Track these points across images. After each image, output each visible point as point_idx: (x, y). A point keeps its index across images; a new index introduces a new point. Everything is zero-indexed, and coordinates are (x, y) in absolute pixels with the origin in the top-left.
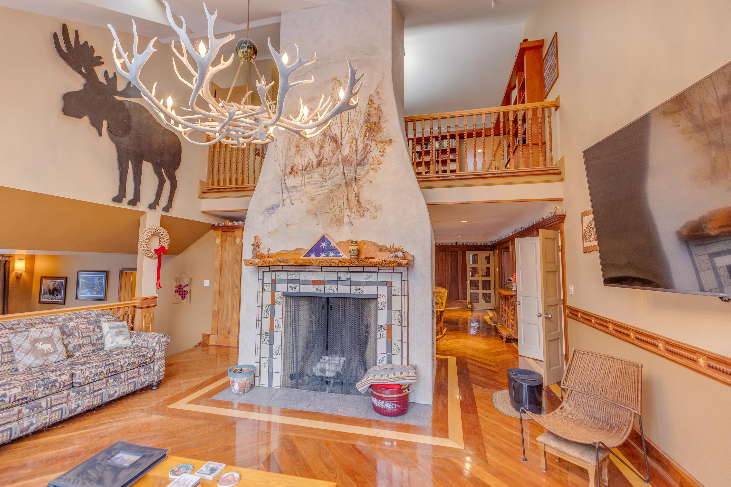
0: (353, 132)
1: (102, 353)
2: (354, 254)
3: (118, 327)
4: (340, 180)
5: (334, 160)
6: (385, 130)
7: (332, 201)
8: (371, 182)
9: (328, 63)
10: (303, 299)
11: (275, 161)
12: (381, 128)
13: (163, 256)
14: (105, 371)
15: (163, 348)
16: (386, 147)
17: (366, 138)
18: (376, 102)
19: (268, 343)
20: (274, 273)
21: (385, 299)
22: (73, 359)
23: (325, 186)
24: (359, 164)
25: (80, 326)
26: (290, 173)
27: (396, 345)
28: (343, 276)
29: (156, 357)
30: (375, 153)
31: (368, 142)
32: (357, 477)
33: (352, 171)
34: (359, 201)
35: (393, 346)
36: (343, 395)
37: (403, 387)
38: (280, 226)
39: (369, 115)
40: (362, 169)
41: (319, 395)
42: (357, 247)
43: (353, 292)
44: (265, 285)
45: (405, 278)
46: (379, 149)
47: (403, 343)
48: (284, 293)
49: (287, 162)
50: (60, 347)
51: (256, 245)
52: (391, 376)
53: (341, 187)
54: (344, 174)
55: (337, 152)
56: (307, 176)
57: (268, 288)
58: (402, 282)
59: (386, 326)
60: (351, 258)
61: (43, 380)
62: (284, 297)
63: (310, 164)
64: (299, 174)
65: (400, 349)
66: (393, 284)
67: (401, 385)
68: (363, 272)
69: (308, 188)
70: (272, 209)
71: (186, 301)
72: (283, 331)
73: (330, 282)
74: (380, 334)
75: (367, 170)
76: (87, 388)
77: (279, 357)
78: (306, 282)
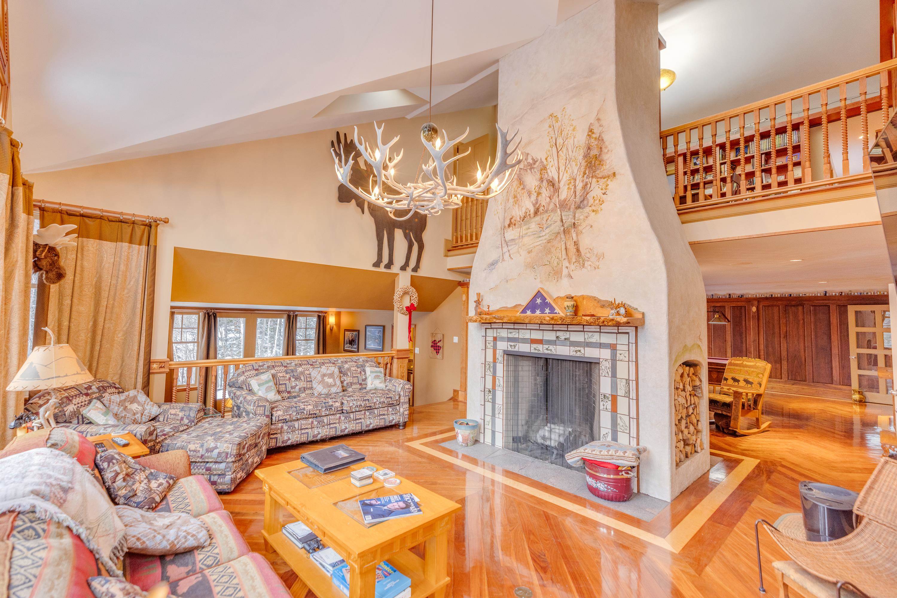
0: (571, 171)
1: (364, 391)
2: (569, 311)
3: (376, 372)
4: (558, 228)
5: (552, 206)
6: (608, 162)
7: (549, 252)
8: (591, 227)
9: (544, 99)
10: (525, 358)
11: (495, 215)
12: (603, 160)
13: (414, 313)
14: (363, 405)
15: (407, 394)
16: (609, 182)
17: (586, 176)
18: (597, 131)
19: (491, 401)
20: (495, 330)
21: (608, 364)
22: (345, 393)
23: (543, 236)
24: (578, 207)
25: (352, 368)
26: (509, 226)
27: (623, 421)
28: (563, 335)
29: (401, 401)
30: (596, 191)
31: (588, 180)
32: (532, 537)
33: (571, 217)
34: (578, 250)
35: (619, 421)
36: (563, 468)
37: (620, 469)
38: (500, 282)
39: (589, 148)
40: (581, 212)
41: (538, 462)
42: (572, 303)
43: (573, 354)
44: (487, 342)
45: (632, 340)
46: (600, 187)
47: (631, 420)
48: (504, 351)
49: (506, 215)
50: (338, 383)
51: (478, 302)
52: (604, 452)
53: (559, 235)
54: (562, 220)
55: (555, 197)
56: (524, 228)
57: (490, 345)
58: (629, 345)
59: (610, 397)
60: (566, 315)
61: (325, 403)
62: (505, 356)
63: (528, 214)
64: (517, 226)
65: (628, 426)
66: (619, 347)
67: (618, 466)
68: (583, 331)
69: (526, 240)
70: (493, 264)
71: (439, 356)
72: (504, 391)
73: (549, 342)
74: (604, 405)
75: (587, 212)
76: (352, 415)
77: (501, 416)
78: (524, 341)
